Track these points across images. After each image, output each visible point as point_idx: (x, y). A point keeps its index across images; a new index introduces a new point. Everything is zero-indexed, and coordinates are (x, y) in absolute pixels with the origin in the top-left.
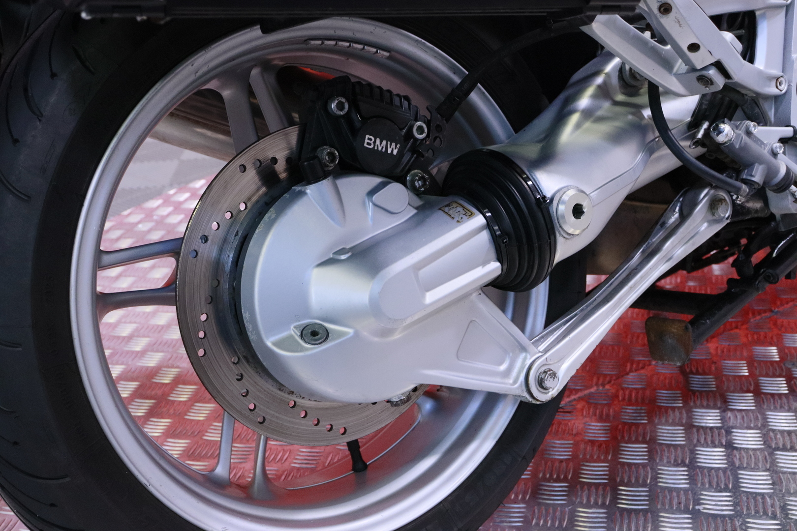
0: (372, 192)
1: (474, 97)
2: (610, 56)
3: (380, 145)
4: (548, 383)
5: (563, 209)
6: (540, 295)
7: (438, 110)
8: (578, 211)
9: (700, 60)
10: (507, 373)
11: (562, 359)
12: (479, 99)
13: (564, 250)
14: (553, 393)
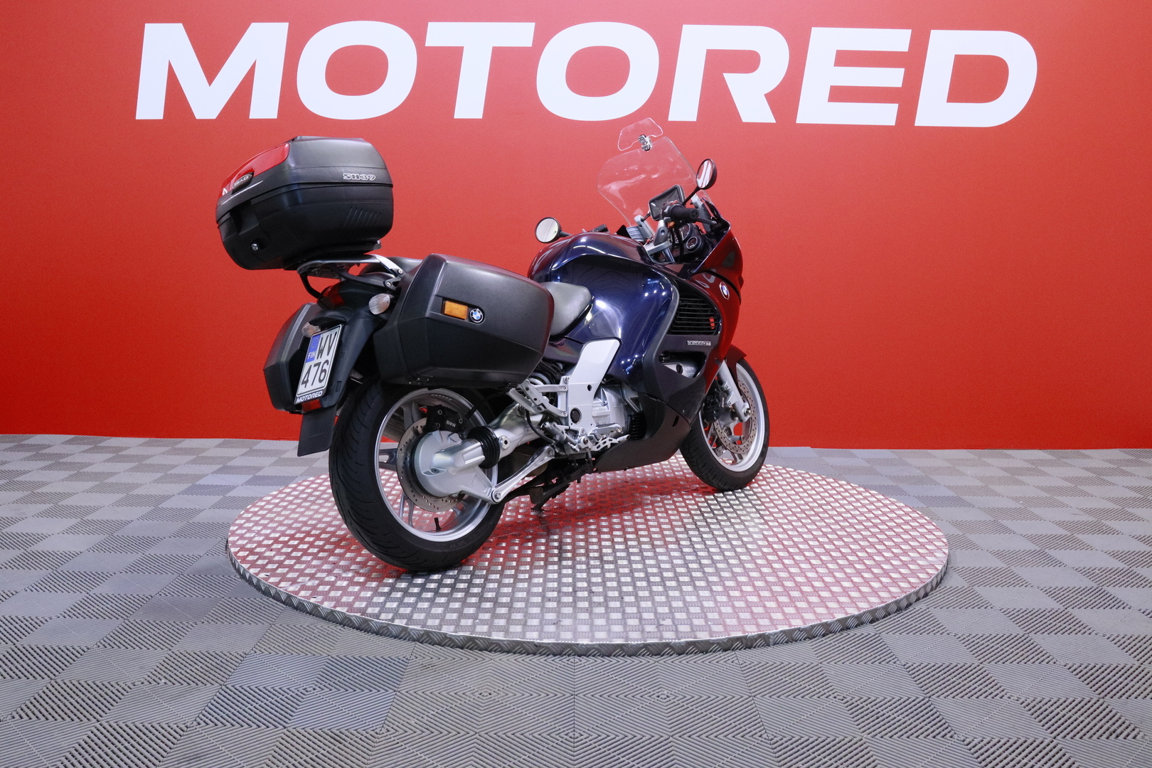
0: (449, 436)
1: (475, 413)
2: (516, 403)
3: (451, 424)
4: (498, 496)
5: (502, 442)
6: (495, 469)
7: (465, 416)
8: (506, 442)
9: (538, 403)
10: (486, 493)
11: (502, 490)
12: (477, 414)
13: (503, 454)
14: (500, 500)
